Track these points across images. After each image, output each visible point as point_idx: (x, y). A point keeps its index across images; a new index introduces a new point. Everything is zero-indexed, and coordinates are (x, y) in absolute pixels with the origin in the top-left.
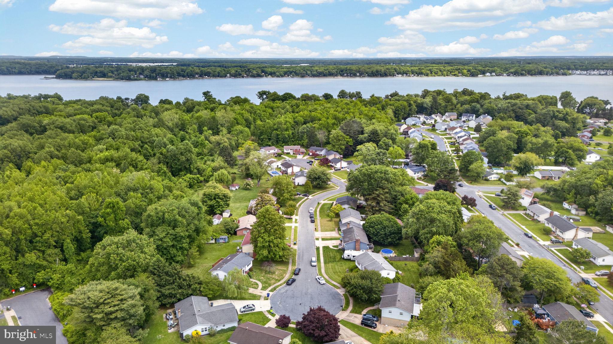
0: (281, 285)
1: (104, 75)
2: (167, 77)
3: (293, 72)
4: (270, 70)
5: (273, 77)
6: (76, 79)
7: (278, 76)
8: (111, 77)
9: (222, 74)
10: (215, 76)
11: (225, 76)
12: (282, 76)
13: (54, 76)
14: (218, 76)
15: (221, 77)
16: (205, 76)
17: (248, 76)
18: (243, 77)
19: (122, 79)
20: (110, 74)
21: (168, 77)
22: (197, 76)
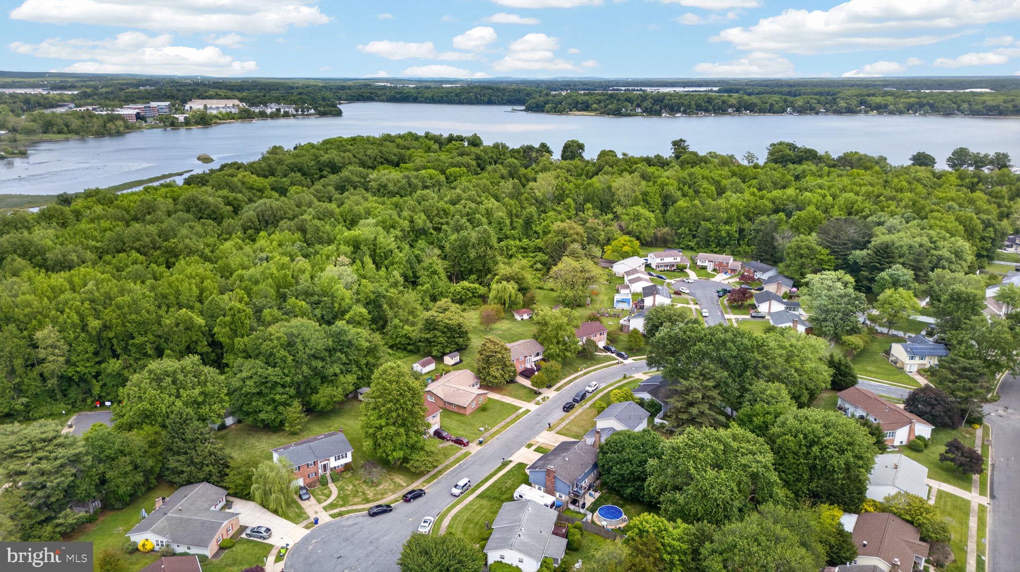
0: (359, 511)
1: (585, 107)
2: (678, 111)
3: (928, 104)
4: (878, 100)
5: (880, 113)
6: (548, 112)
7: (892, 113)
8: (596, 110)
9: (776, 107)
10: (762, 111)
11: (782, 111)
12: (901, 113)
13: (523, 108)
14: (769, 112)
15: (774, 113)
16: (746, 110)
17: (827, 111)
18: (817, 113)
19: (608, 114)
20: (595, 106)
21: (680, 112)
22: (730, 110)
